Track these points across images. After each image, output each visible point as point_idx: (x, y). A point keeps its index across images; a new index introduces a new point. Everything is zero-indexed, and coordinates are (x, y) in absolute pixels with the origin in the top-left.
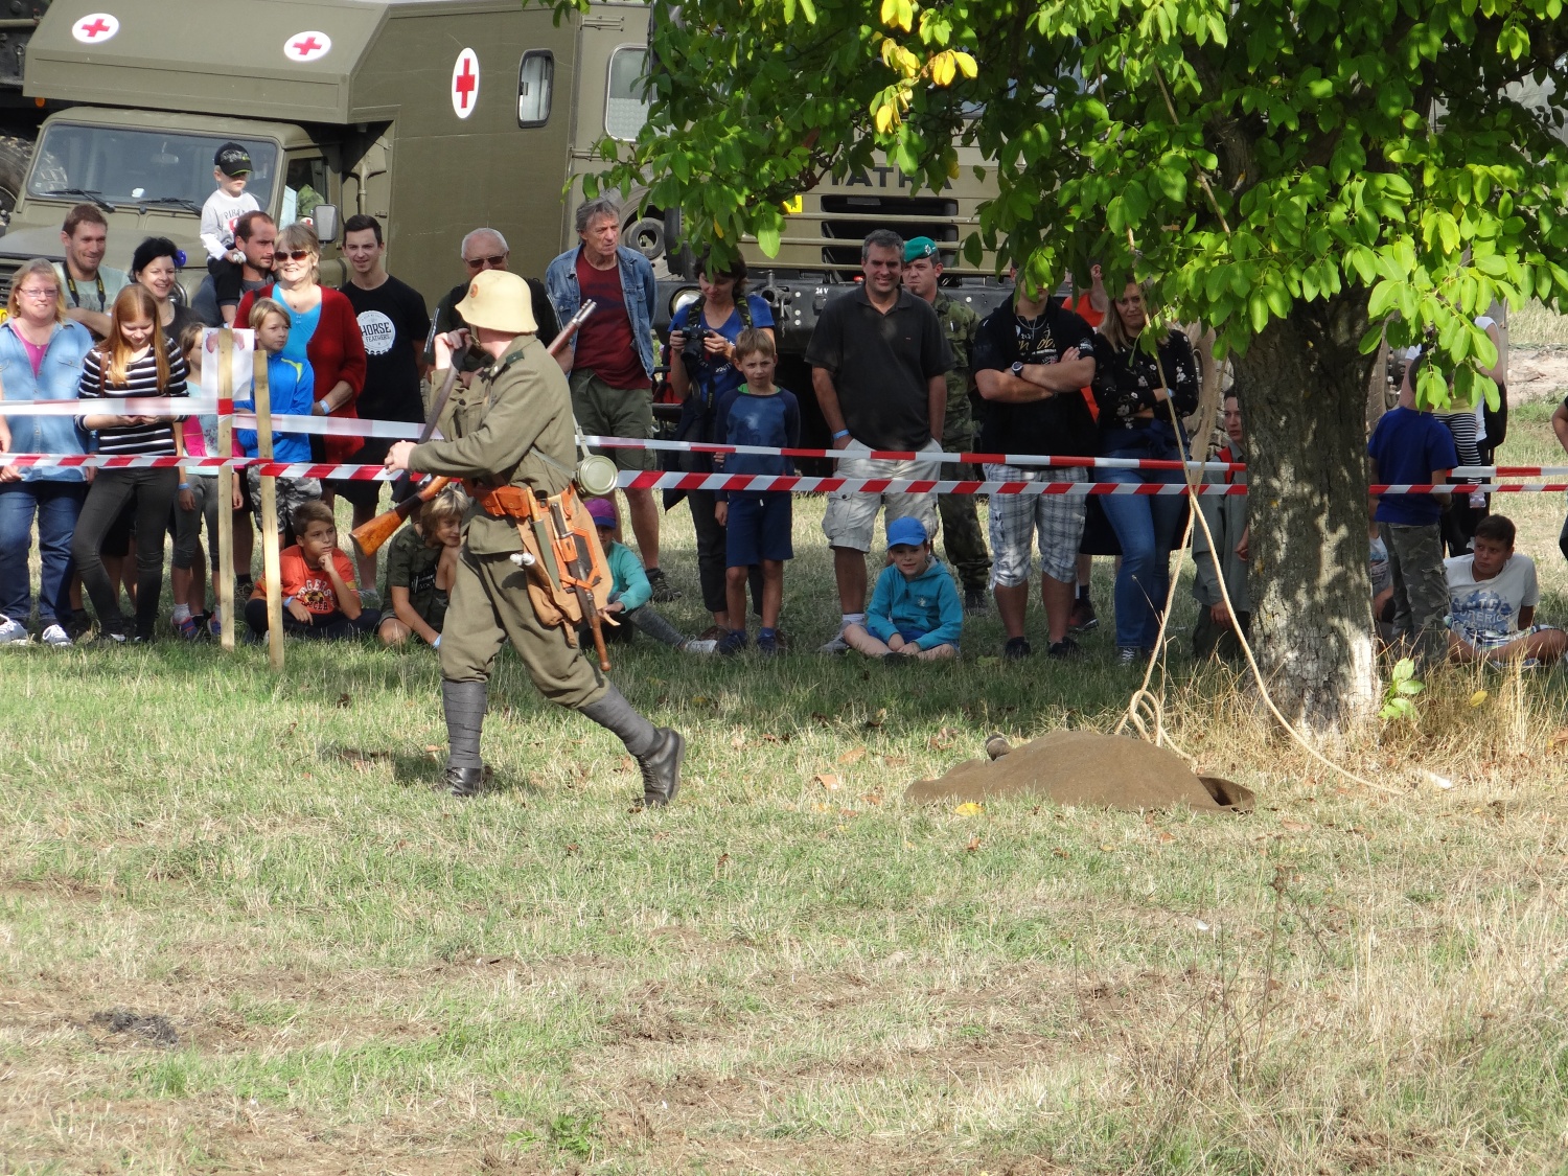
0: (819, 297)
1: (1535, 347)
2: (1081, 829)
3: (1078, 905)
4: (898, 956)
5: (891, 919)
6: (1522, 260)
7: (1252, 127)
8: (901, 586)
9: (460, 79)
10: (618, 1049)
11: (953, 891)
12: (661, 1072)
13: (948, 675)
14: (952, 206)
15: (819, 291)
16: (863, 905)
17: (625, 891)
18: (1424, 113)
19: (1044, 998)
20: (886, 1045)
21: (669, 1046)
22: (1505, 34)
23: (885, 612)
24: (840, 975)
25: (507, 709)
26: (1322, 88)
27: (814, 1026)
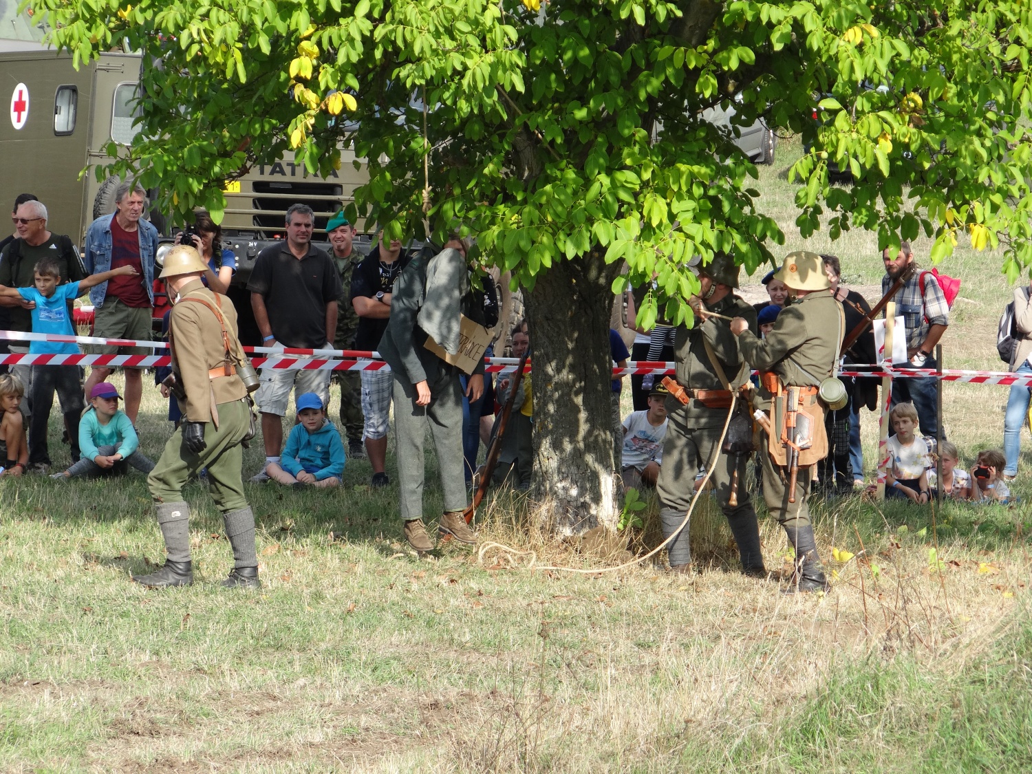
0: (251, 248)
2: (421, 599)
3: (419, 648)
4: (301, 681)
5: (297, 657)
6: (712, 227)
8: (305, 437)
9: (16, 104)
10: (117, 741)
11: (338, 638)
12: (145, 756)
13: (334, 497)
14: (339, 189)
15: (251, 244)
16: (278, 648)
17: (122, 638)
18: (649, 130)
19: (397, 709)
20: (293, 740)
21: (150, 740)
22: (701, 80)
23: (294, 454)
24: (263, 694)
25: (44, 518)
26: (581, 114)
27: (246, 726)
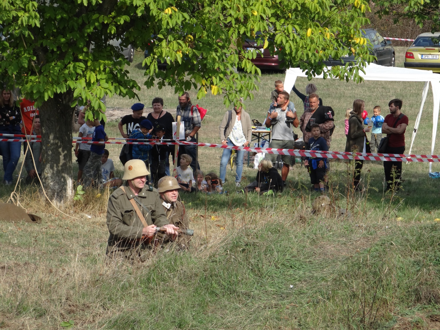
1: (112, 108)
6: (112, 85)
7: (45, 50)
18: (88, 47)
22: (110, 27)
